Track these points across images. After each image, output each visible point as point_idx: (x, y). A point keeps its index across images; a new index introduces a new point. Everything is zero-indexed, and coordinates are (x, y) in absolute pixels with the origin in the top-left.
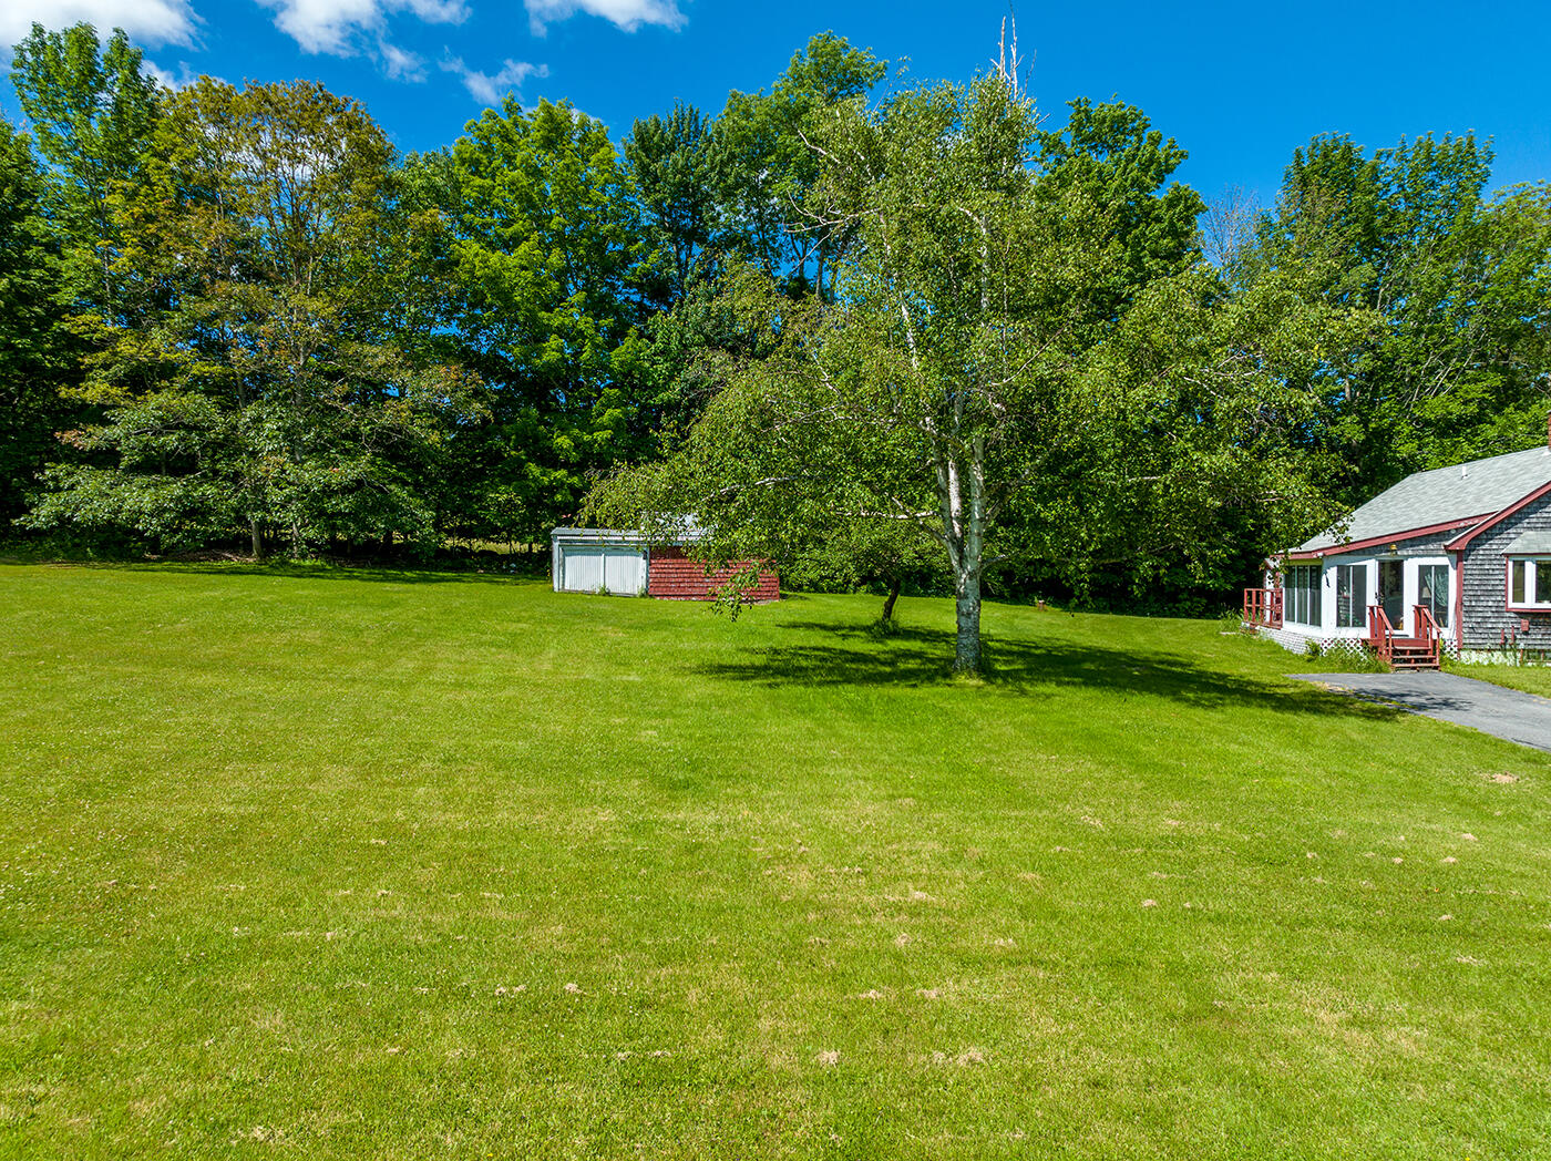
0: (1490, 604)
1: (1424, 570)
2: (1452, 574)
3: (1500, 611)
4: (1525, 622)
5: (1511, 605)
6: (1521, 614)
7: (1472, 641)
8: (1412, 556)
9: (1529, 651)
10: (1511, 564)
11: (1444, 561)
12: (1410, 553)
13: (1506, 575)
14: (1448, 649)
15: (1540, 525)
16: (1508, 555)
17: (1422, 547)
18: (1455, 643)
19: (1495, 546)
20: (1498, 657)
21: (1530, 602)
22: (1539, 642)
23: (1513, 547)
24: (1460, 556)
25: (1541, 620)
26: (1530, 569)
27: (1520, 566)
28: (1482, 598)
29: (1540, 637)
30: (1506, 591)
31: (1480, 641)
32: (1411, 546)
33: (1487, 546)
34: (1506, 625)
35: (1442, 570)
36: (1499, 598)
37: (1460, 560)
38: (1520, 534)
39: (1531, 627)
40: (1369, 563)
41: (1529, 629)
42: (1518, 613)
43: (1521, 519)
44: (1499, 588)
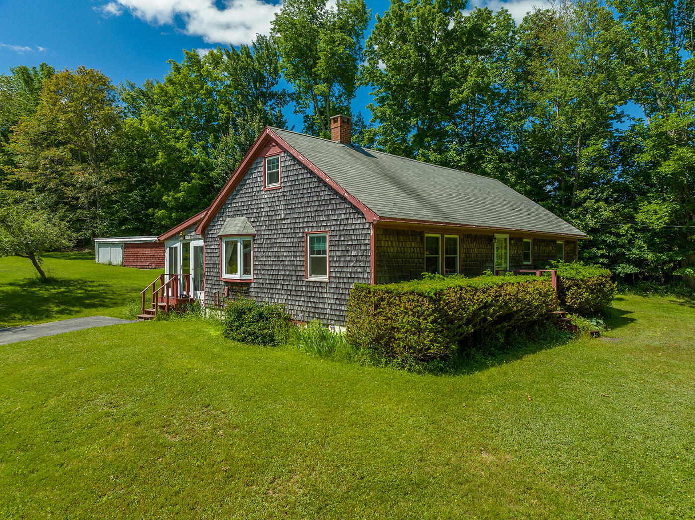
0: (215, 274)
1: (195, 249)
3: (218, 279)
4: (227, 289)
5: (226, 276)
6: (227, 283)
7: (208, 302)
8: (192, 239)
10: (224, 245)
12: (190, 237)
13: (221, 253)
15: (232, 214)
16: (220, 237)
17: (193, 233)
18: (204, 303)
19: (215, 231)
23: (222, 231)
24: (204, 238)
25: (234, 288)
28: (212, 270)
30: (221, 265)
31: (211, 302)
32: (190, 233)
33: (213, 231)
36: (218, 270)
37: (205, 242)
38: (225, 221)
39: (230, 293)
40: (178, 245)
41: (229, 295)
42: (225, 282)
43: (226, 209)
44: (218, 263)
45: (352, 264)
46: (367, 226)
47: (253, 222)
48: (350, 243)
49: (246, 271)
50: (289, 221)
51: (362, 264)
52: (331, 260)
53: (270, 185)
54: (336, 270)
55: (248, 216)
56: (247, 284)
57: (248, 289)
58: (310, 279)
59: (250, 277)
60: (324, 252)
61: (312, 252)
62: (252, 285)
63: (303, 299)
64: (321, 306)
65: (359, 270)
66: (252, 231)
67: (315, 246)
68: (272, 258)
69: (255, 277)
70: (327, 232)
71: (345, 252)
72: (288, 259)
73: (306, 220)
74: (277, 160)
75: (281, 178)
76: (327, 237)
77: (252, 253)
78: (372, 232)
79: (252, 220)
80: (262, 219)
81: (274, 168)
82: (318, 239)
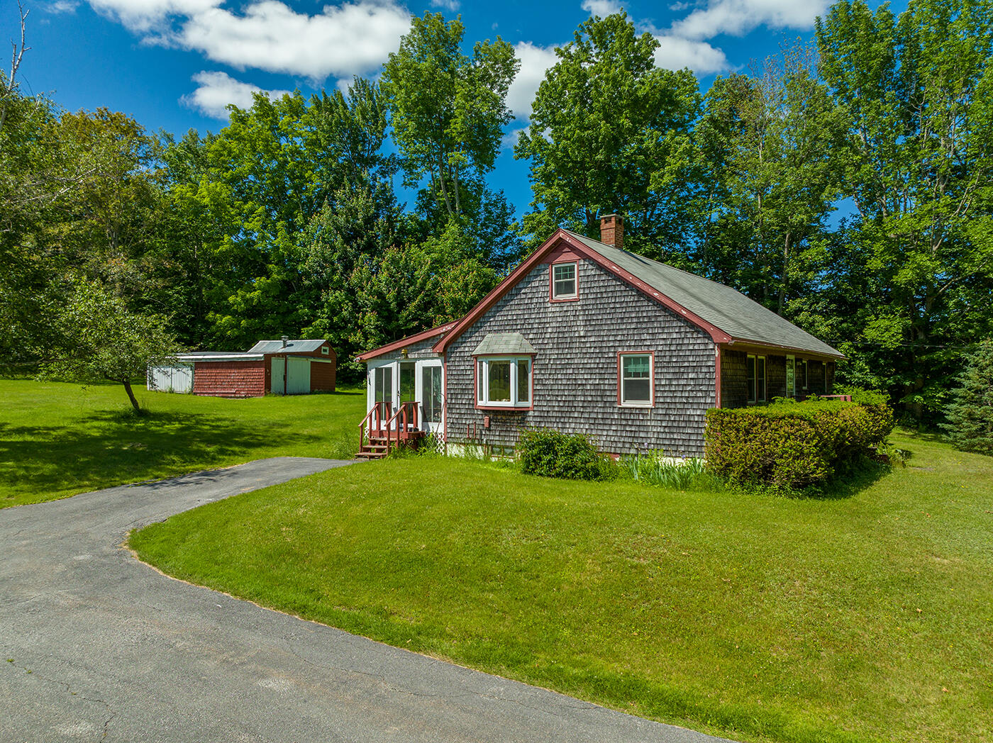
0: (464, 402)
1: (426, 370)
2: (443, 373)
4: (487, 419)
5: (479, 403)
6: (486, 411)
7: (454, 435)
8: (419, 359)
9: (492, 446)
10: (477, 364)
11: (437, 362)
12: (417, 355)
13: (476, 375)
14: (439, 442)
15: (496, 328)
16: (476, 357)
17: (423, 351)
18: (444, 437)
19: (466, 349)
21: (485, 402)
22: (497, 438)
23: (478, 351)
24: (445, 355)
25: (499, 417)
26: (486, 367)
27: (481, 366)
28: (460, 396)
29: (498, 433)
30: (476, 389)
31: (458, 436)
32: (418, 349)
33: (462, 349)
35: (437, 369)
36: (470, 396)
37: (447, 361)
38: (483, 337)
39: (492, 423)
40: (394, 366)
41: (490, 425)
42: (483, 410)
43: (485, 322)
44: (470, 387)
45: (689, 388)
46: (711, 346)
47: (532, 339)
48: (686, 364)
49: (523, 396)
50: (593, 339)
51: (704, 388)
52: (657, 383)
53: (558, 296)
54: (666, 394)
55: (523, 331)
56: (522, 413)
57: (523, 419)
58: (623, 405)
59: (529, 404)
60: (647, 374)
61: (627, 374)
62: (531, 413)
63: (614, 428)
64: (642, 435)
65: (700, 394)
66: (531, 350)
67: (632, 368)
68: (564, 382)
69: (536, 403)
70: (651, 353)
71: (678, 375)
72: (591, 382)
73: (619, 338)
74: (572, 269)
75: (579, 289)
76: (651, 358)
77: (530, 375)
78: (717, 353)
79: (531, 336)
80: (548, 336)
81: (566, 276)
82: (636, 360)
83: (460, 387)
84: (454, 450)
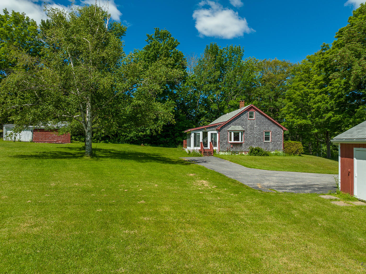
0: (225, 141)
1: (212, 134)
2: (218, 135)
3: (227, 143)
4: (232, 145)
5: (229, 142)
6: (231, 144)
7: (222, 150)
8: (209, 131)
9: (233, 152)
10: (229, 133)
11: (216, 132)
12: (209, 130)
13: (228, 135)
14: (217, 152)
15: (234, 124)
16: (228, 131)
17: (211, 129)
18: (218, 150)
19: (226, 129)
20: (227, 153)
21: (232, 141)
22: (234, 150)
23: (230, 129)
24: (219, 131)
25: (235, 145)
26: (232, 133)
27: (231, 133)
28: (223, 140)
29: (235, 149)
30: (228, 139)
31: (223, 150)
32: (209, 129)
33: (224, 129)
34: (228, 146)
35: (216, 134)
36: (227, 140)
37: (219, 132)
41: (233, 147)
43: (231, 123)
44: (227, 138)
45: (278, 138)
48: (277, 134)
49: (242, 140)
50: (258, 128)
51: (281, 138)
52: (271, 137)
53: (250, 118)
54: (273, 139)
55: (241, 125)
56: (241, 144)
57: (241, 145)
58: (265, 141)
59: (243, 141)
60: (269, 136)
62: (243, 144)
63: (263, 146)
64: (269, 147)
65: (280, 139)
66: (244, 130)
67: (266, 134)
68: (252, 137)
69: (245, 142)
70: (270, 131)
71: (276, 136)
72: (258, 137)
73: (264, 128)
74: (253, 113)
75: (255, 117)
76: (270, 132)
77: (243, 135)
78: (283, 132)
79: (243, 127)
80: (248, 127)
81: (251, 114)
82: (267, 133)
83: (224, 138)
84: (221, 153)
